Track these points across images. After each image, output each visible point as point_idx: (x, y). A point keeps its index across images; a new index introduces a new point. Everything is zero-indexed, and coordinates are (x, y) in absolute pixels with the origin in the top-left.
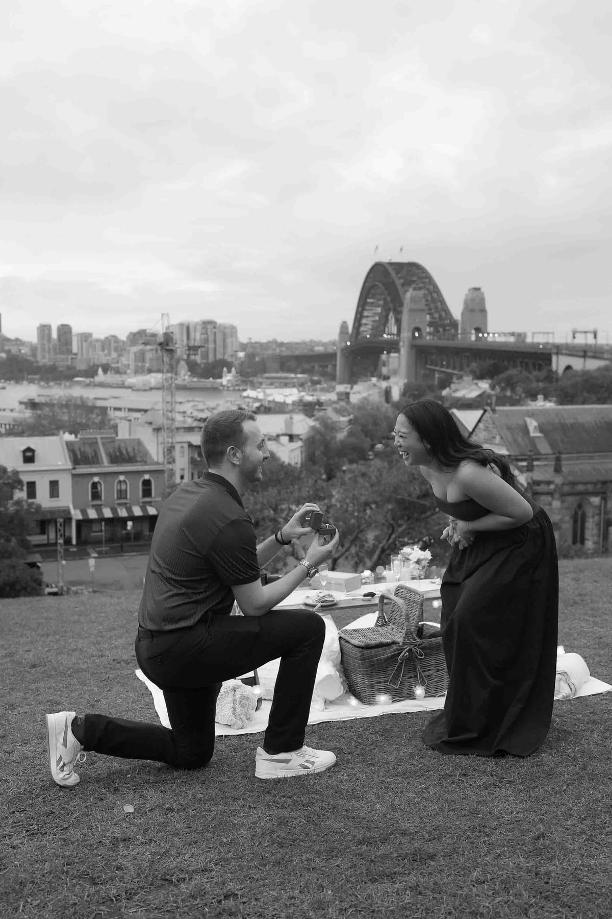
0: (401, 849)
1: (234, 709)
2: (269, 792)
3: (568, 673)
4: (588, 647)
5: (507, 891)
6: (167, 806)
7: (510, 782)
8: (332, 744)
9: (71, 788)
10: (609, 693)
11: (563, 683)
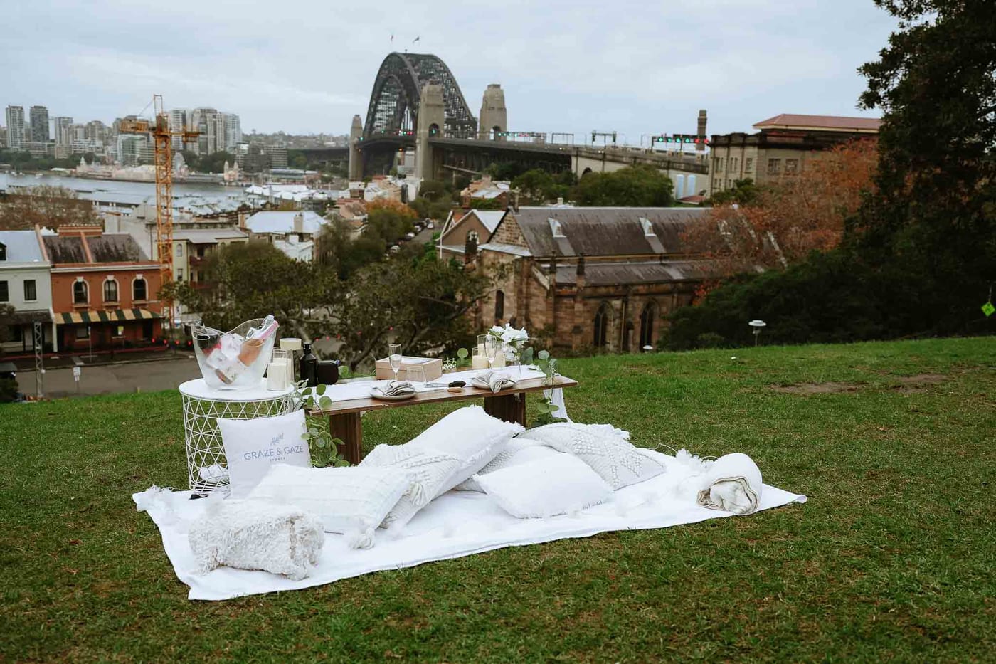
3: (747, 478)
10: (795, 504)
11: (739, 493)
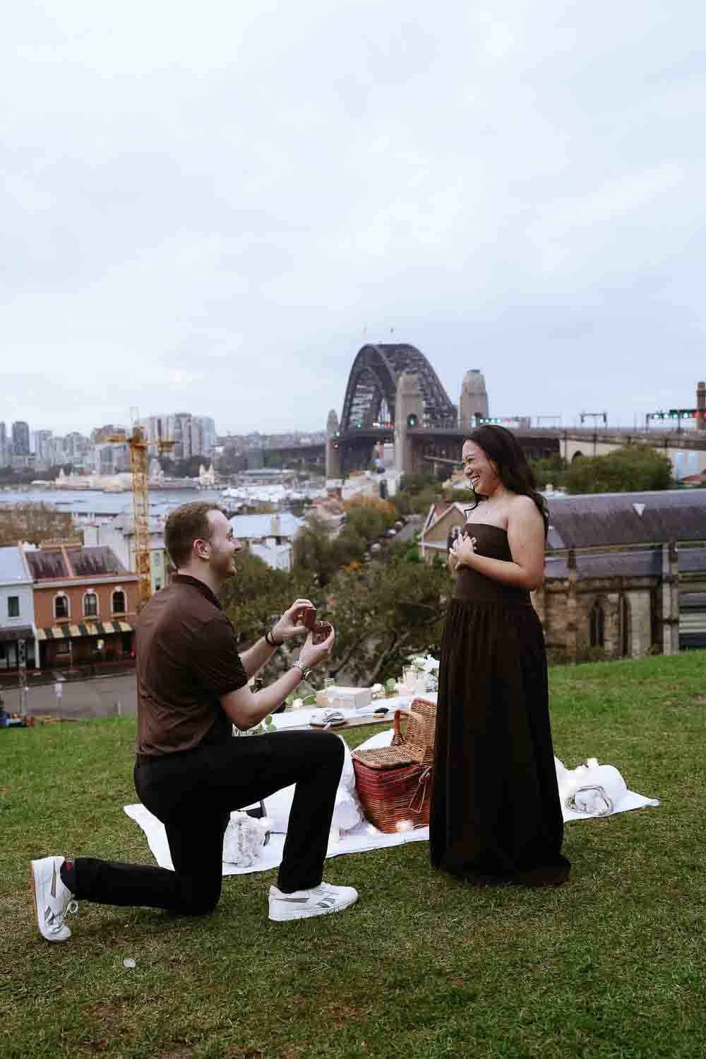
0: (438, 991)
1: (240, 845)
2: (285, 936)
3: (604, 787)
4: (621, 758)
5: (557, 1030)
6: (172, 958)
7: (549, 911)
8: (351, 879)
9: (62, 943)
10: (648, 807)
11: (598, 799)
